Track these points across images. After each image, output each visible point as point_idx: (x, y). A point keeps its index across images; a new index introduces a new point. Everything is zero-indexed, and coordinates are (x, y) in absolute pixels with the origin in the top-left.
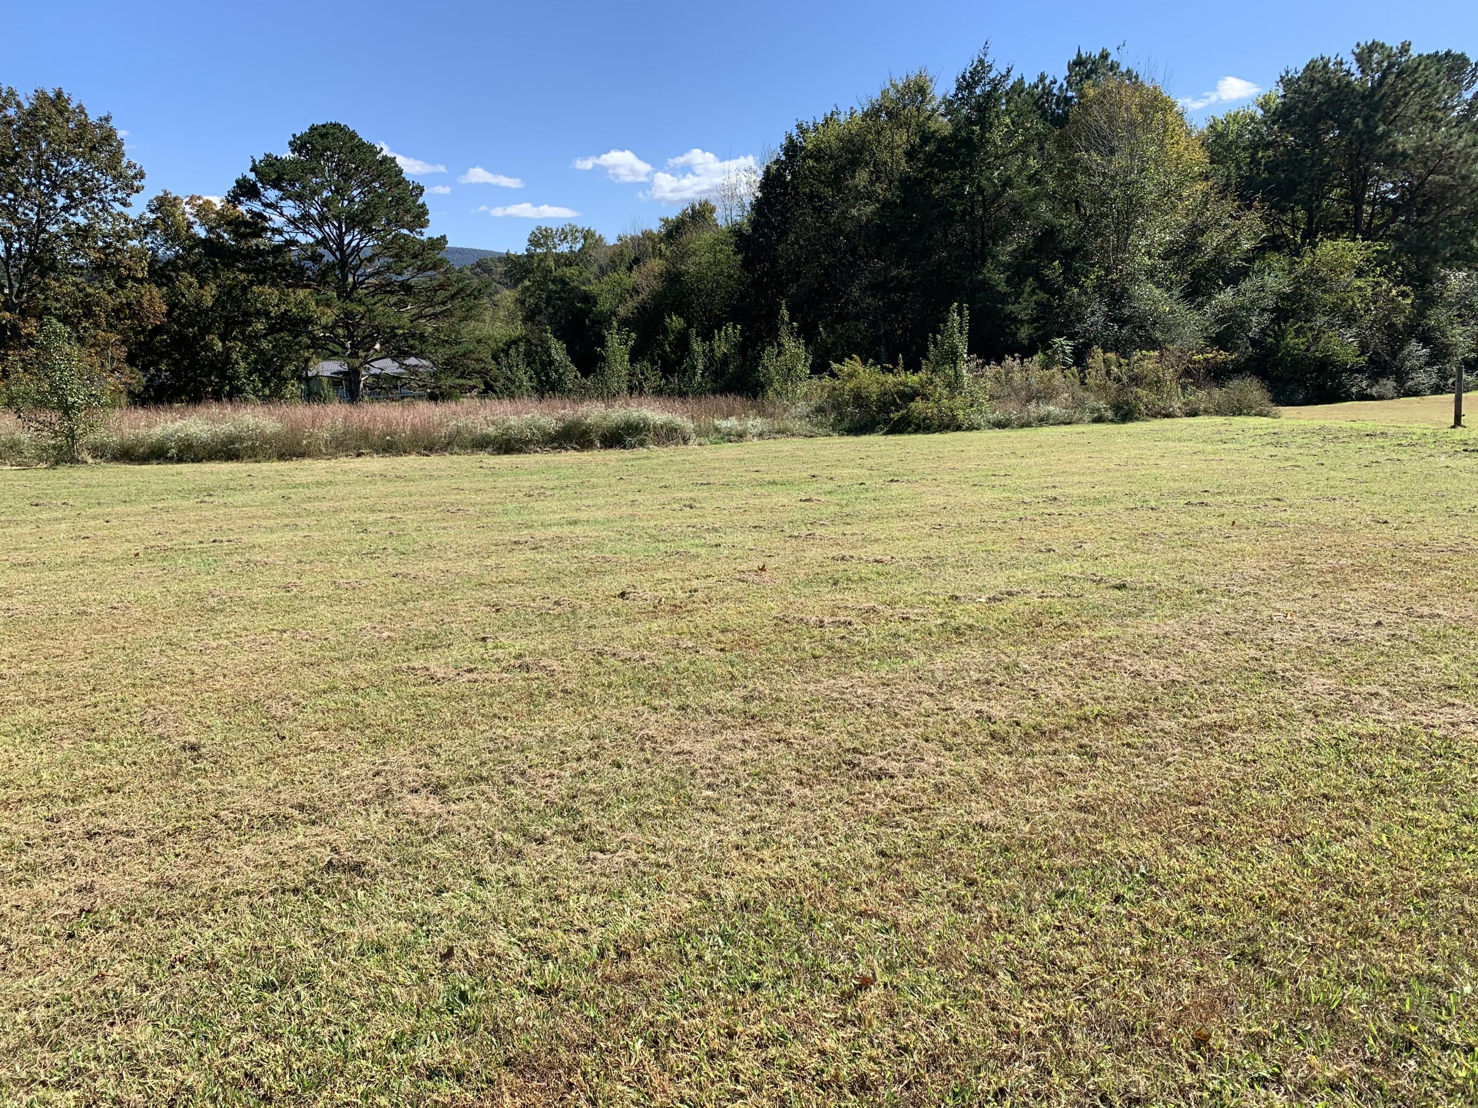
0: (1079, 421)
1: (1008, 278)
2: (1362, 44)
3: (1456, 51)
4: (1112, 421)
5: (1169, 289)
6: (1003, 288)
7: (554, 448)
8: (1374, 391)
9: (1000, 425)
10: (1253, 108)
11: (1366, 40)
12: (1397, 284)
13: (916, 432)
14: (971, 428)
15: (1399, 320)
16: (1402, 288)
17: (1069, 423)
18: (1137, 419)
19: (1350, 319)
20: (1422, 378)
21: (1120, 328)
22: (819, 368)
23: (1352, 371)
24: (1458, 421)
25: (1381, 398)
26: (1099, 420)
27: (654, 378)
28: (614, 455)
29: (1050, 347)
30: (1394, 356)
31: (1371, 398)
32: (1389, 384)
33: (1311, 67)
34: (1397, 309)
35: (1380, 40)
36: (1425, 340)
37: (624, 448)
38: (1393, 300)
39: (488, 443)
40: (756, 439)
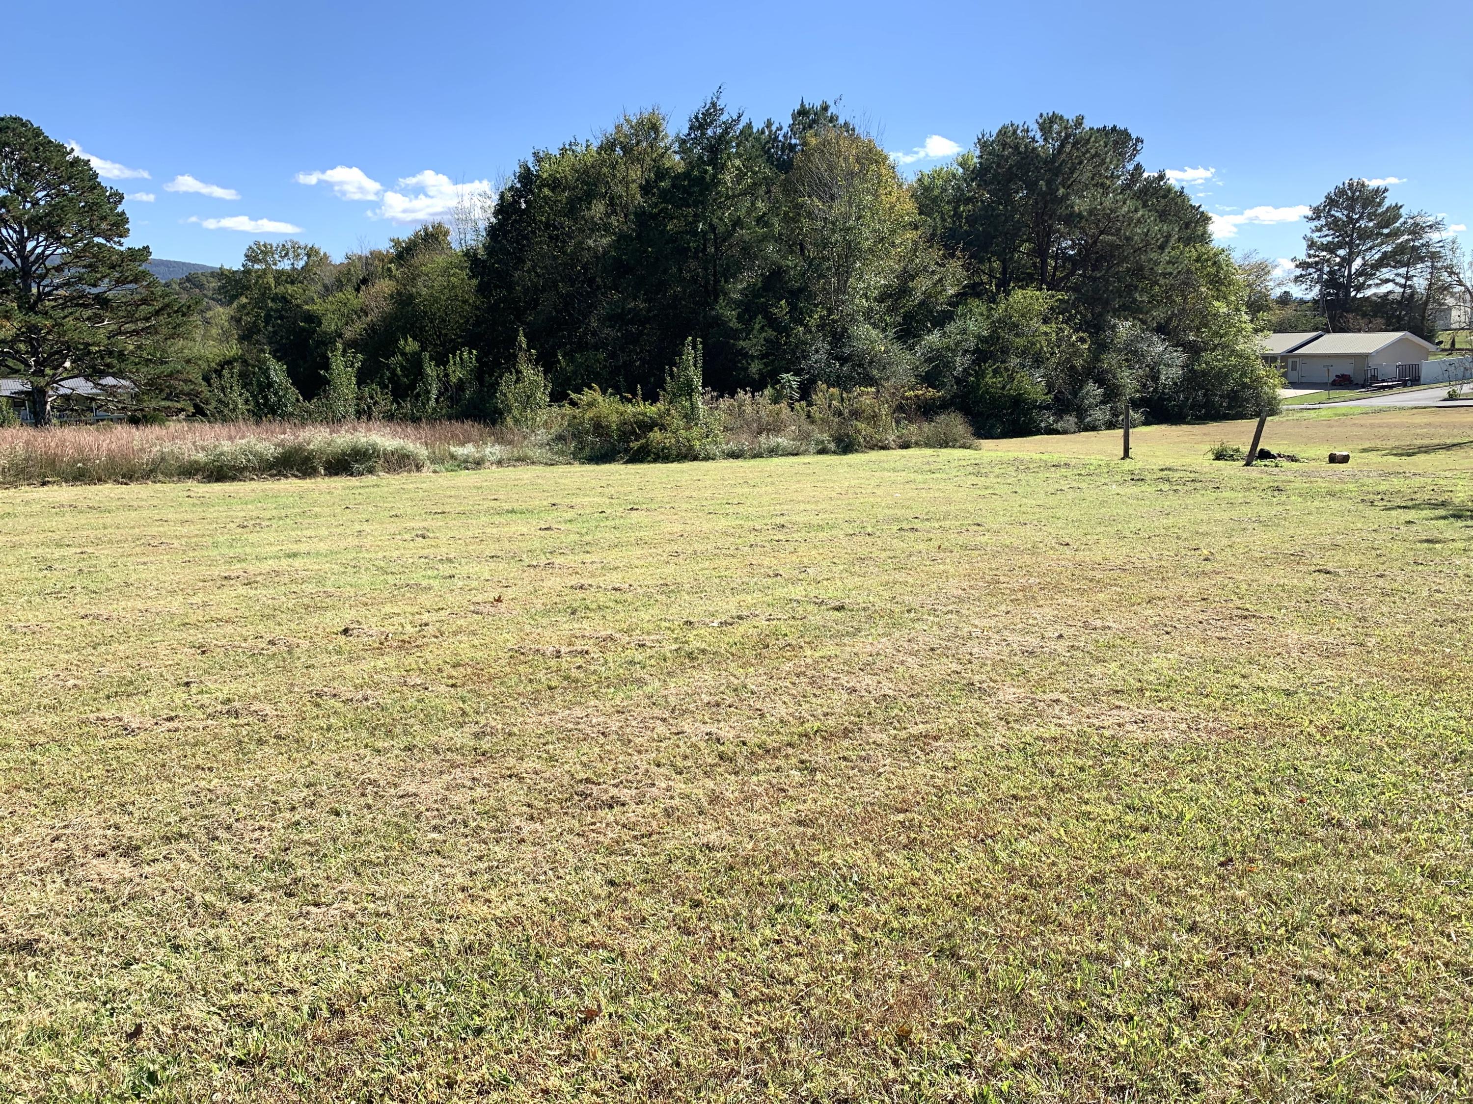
0: (805, 453)
1: (739, 314)
2: (1045, 115)
3: (1121, 126)
4: (834, 453)
5: (884, 330)
6: (734, 324)
7: (271, 476)
8: (1059, 426)
9: (734, 455)
10: (955, 166)
11: (1048, 111)
12: (1076, 331)
13: (655, 461)
14: (707, 458)
15: (1079, 363)
16: (1081, 334)
17: (796, 454)
18: (857, 451)
19: (1038, 361)
20: (1099, 414)
21: (841, 365)
22: (558, 397)
23: (1041, 408)
24: (1126, 454)
25: (1065, 432)
26: (823, 451)
27: (385, 402)
28: (340, 483)
29: (779, 382)
30: (1075, 394)
31: (1057, 432)
32: (1071, 420)
33: (1002, 132)
34: (1076, 353)
35: (1059, 112)
36: (1100, 381)
37: (351, 475)
38: (1073, 345)
39: (197, 471)
40: (494, 466)
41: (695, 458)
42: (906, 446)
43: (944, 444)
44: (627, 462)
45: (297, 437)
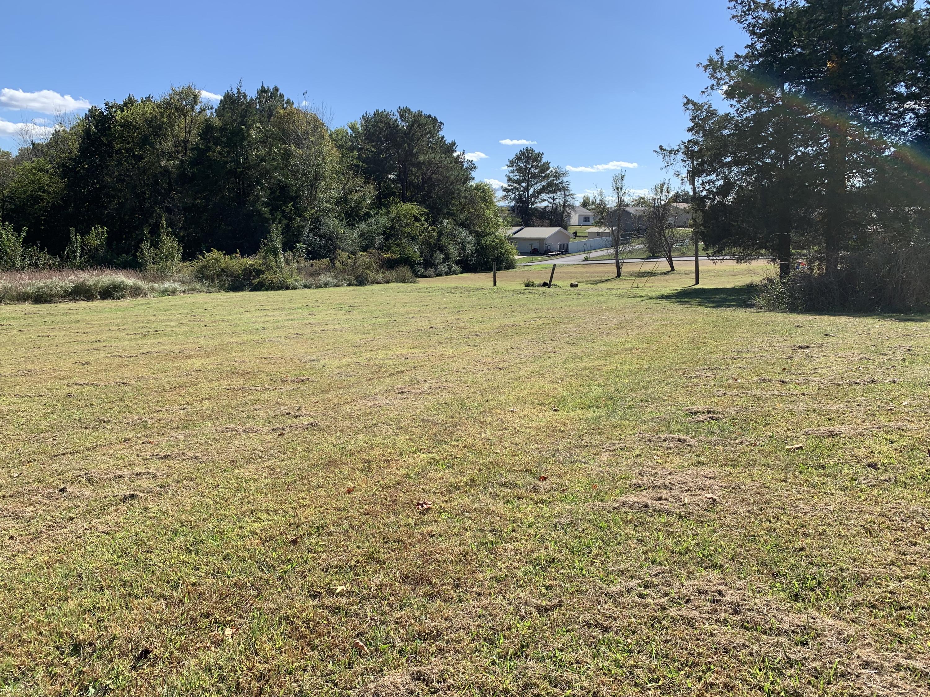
0: (342, 285)
2: (402, 108)
7: (71, 300)
8: (426, 273)
9: (307, 287)
11: (403, 106)
12: (430, 225)
14: (295, 288)
15: (432, 241)
16: (433, 227)
17: (338, 286)
19: (414, 239)
20: (443, 268)
23: (418, 264)
25: (429, 277)
28: (108, 303)
30: (432, 256)
31: (425, 277)
32: (431, 271)
34: (430, 237)
35: (409, 107)
36: (441, 251)
37: (114, 299)
38: (429, 232)
39: (28, 297)
41: (287, 288)
42: (388, 282)
43: (404, 281)
44: (251, 291)
45: (79, 278)
